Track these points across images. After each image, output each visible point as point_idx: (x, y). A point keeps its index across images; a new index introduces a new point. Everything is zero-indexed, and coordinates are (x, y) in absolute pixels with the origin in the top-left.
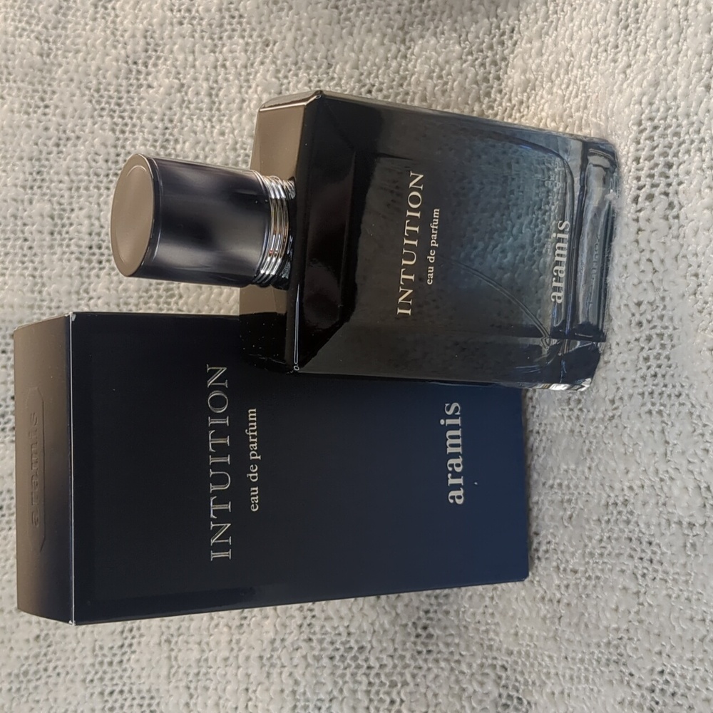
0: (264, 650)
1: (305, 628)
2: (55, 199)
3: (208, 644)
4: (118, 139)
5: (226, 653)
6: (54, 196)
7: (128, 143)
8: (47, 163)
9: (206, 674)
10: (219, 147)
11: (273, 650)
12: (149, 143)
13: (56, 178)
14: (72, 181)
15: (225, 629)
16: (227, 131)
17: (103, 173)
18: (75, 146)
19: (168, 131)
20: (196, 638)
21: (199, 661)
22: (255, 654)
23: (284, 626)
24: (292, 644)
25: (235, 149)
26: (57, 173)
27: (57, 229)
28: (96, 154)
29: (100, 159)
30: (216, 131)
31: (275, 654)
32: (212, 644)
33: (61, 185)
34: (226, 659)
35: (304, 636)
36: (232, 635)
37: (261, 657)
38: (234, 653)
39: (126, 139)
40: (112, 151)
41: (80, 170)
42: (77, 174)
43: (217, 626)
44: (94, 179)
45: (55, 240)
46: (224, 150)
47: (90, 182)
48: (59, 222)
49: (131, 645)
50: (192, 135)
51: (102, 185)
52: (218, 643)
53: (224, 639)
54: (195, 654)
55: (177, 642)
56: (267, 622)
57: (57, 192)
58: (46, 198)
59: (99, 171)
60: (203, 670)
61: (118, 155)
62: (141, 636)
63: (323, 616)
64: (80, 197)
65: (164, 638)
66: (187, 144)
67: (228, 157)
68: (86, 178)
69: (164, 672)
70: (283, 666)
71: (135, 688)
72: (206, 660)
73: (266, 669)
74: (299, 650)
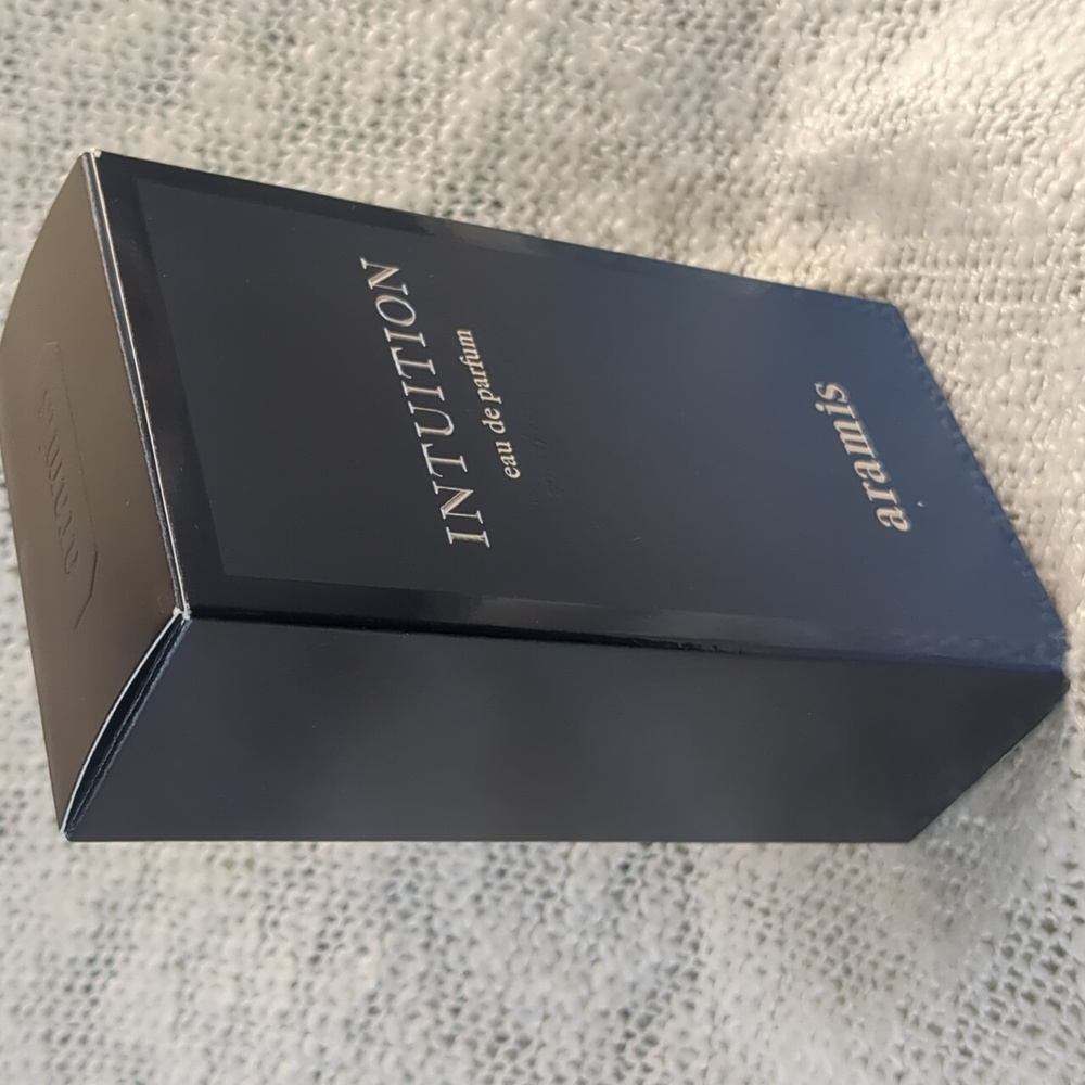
0: (356, 1010)
1: (429, 982)
2: (36, 117)
3: (252, 981)
4: (175, 19)
5: (282, 1003)
6: (34, 109)
7: (195, 30)
8: (27, 46)
9: (243, 1034)
10: (371, 65)
11: (373, 1011)
12: (236, 38)
13: (42, 76)
14: (75, 88)
15: (289, 962)
16: (393, 37)
17: (137, 81)
18: (88, 21)
19: (276, 21)
20: (232, 969)
21: (232, 1009)
22: (338, 1015)
23: (394, 972)
24: (406, 1006)
25: (402, 75)
26: (46, 68)
27: (34, 175)
28: (129, 42)
29: (136, 54)
30: (370, 34)
31: (376, 1020)
32: (261, 984)
33: (52, 93)
34: (284, 1015)
35: (427, 996)
36: (299, 973)
37: (348, 1023)
38: (301, 1006)
39: (191, 24)
40: (162, 41)
41: (93, 69)
42: (86, 76)
43: (272, 952)
44: (120, 90)
45: (27, 194)
46: (381, 72)
47: (111, 94)
48: (39, 162)
49: (109, 962)
50: (323, 33)
51: (134, 104)
52: (271, 983)
53: (285, 976)
54: (227, 997)
55: (195, 970)
56: (365, 961)
57: (42, 104)
58: (20, 112)
59: (131, 75)
60: (240, 1027)
61: (172, 50)
62: (132, 948)
63: (461, 969)
64: (88, 119)
65: (174, 957)
66: (311, 50)
67: (385, 87)
68: (103, 86)
69: (168, 1018)
70: (387, 1044)
71: (110, 1039)
72: (247, 1010)
73: (357, 1043)
74: (417, 1021)
